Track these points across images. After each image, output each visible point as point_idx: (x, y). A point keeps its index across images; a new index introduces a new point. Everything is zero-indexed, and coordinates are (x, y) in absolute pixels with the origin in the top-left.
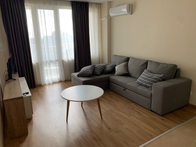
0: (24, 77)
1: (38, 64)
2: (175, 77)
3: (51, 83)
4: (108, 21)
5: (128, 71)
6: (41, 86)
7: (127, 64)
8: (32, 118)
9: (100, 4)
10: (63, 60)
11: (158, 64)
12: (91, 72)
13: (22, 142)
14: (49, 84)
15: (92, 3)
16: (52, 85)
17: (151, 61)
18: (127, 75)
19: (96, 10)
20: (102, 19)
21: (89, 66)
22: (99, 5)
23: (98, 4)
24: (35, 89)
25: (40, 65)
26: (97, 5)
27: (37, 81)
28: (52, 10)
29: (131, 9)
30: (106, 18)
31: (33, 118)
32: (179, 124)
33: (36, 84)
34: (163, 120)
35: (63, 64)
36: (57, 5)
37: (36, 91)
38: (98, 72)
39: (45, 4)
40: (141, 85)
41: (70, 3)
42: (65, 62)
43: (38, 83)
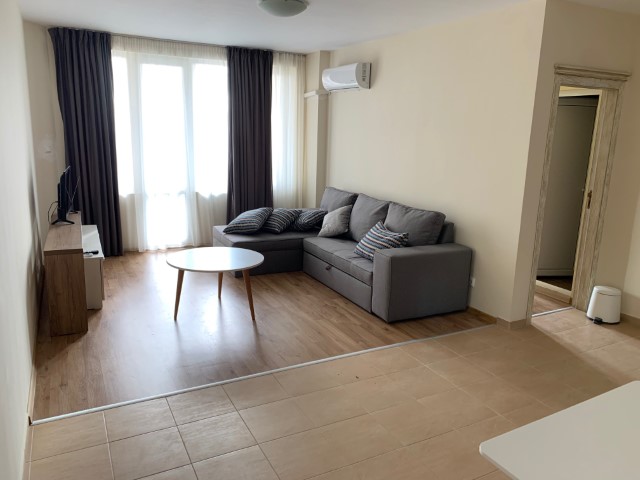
0: (95, 226)
1: (132, 197)
2: (439, 242)
3: (163, 248)
4: (320, 101)
5: (348, 227)
6: (136, 253)
7: (350, 211)
8: (100, 309)
9: (305, 56)
10: (197, 194)
11: (407, 209)
12: (256, 224)
13: (73, 342)
14: (158, 251)
15: (281, 53)
16: (164, 255)
17: (395, 204)
18: (345, 236)
19: (293, 71)
20: (307, 95)
21: (258, 210)
22: (301, 59)
23: (299, 55)
24: (121, 259)
25: (137, 200)
26: (297, 57)
27: (128, 242)
28: (178, 65)
29: (368, 75)
30: (314, 93)
31: (103, 308)
32: (415, 338)
33: (124, 247)
34: (387, 330)
35: (198, 203)
36: (190, 55)
37: (122, 262)
38: (276, 224)
39: (160, 52)
40: (362, 256)
41: (225, 51)
42: (204, 199)
43: (130, 247)
